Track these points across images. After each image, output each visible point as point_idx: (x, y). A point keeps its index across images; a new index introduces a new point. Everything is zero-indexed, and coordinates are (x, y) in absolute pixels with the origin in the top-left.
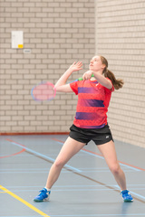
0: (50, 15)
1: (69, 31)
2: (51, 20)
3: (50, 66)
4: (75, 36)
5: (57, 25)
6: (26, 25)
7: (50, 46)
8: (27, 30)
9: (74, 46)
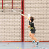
0: (38, 10)
1: (42, 14)
2: (38, 11)
3: (38, 23)
4: (44, 15)
5: (40, 12)
6: (31, 12)
7: (38, 18)
8: (32, 14)
9: (44, 18)
